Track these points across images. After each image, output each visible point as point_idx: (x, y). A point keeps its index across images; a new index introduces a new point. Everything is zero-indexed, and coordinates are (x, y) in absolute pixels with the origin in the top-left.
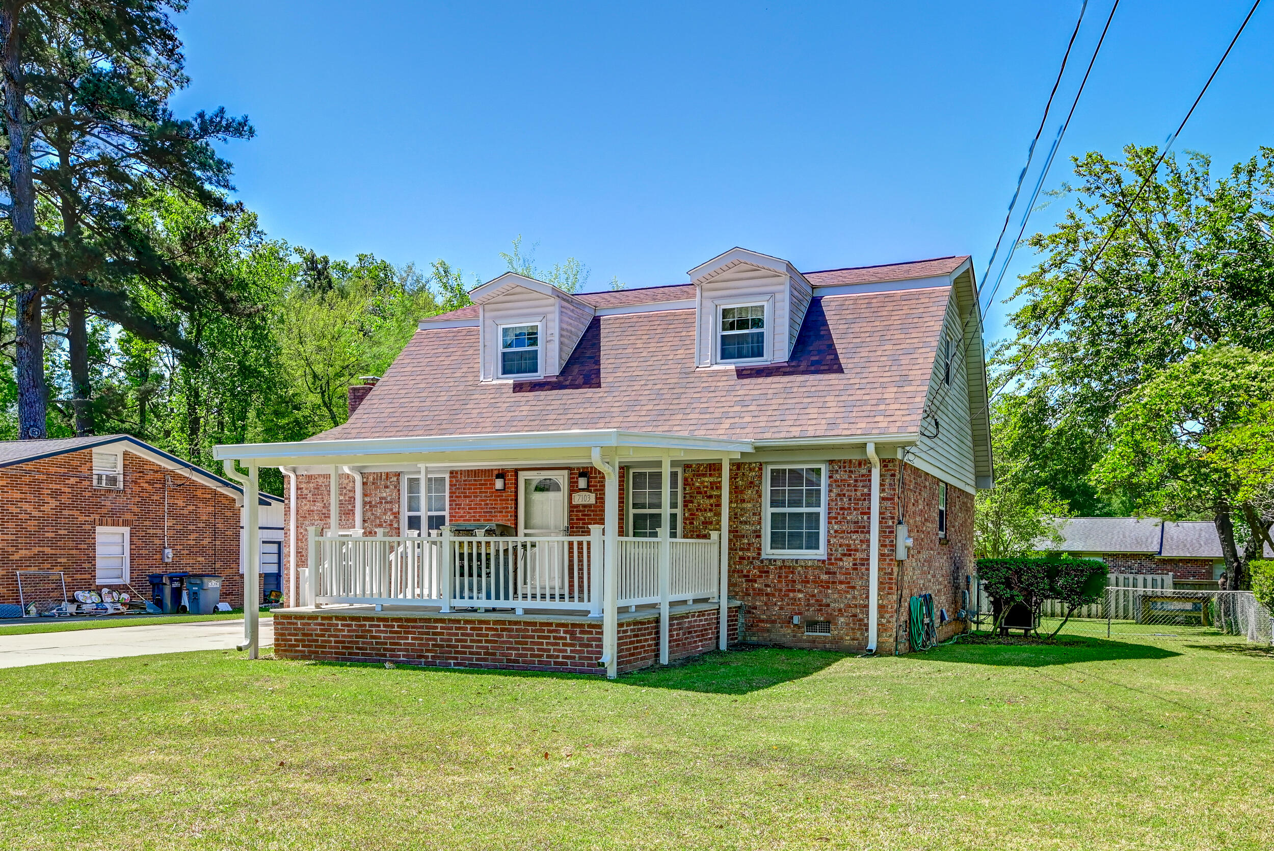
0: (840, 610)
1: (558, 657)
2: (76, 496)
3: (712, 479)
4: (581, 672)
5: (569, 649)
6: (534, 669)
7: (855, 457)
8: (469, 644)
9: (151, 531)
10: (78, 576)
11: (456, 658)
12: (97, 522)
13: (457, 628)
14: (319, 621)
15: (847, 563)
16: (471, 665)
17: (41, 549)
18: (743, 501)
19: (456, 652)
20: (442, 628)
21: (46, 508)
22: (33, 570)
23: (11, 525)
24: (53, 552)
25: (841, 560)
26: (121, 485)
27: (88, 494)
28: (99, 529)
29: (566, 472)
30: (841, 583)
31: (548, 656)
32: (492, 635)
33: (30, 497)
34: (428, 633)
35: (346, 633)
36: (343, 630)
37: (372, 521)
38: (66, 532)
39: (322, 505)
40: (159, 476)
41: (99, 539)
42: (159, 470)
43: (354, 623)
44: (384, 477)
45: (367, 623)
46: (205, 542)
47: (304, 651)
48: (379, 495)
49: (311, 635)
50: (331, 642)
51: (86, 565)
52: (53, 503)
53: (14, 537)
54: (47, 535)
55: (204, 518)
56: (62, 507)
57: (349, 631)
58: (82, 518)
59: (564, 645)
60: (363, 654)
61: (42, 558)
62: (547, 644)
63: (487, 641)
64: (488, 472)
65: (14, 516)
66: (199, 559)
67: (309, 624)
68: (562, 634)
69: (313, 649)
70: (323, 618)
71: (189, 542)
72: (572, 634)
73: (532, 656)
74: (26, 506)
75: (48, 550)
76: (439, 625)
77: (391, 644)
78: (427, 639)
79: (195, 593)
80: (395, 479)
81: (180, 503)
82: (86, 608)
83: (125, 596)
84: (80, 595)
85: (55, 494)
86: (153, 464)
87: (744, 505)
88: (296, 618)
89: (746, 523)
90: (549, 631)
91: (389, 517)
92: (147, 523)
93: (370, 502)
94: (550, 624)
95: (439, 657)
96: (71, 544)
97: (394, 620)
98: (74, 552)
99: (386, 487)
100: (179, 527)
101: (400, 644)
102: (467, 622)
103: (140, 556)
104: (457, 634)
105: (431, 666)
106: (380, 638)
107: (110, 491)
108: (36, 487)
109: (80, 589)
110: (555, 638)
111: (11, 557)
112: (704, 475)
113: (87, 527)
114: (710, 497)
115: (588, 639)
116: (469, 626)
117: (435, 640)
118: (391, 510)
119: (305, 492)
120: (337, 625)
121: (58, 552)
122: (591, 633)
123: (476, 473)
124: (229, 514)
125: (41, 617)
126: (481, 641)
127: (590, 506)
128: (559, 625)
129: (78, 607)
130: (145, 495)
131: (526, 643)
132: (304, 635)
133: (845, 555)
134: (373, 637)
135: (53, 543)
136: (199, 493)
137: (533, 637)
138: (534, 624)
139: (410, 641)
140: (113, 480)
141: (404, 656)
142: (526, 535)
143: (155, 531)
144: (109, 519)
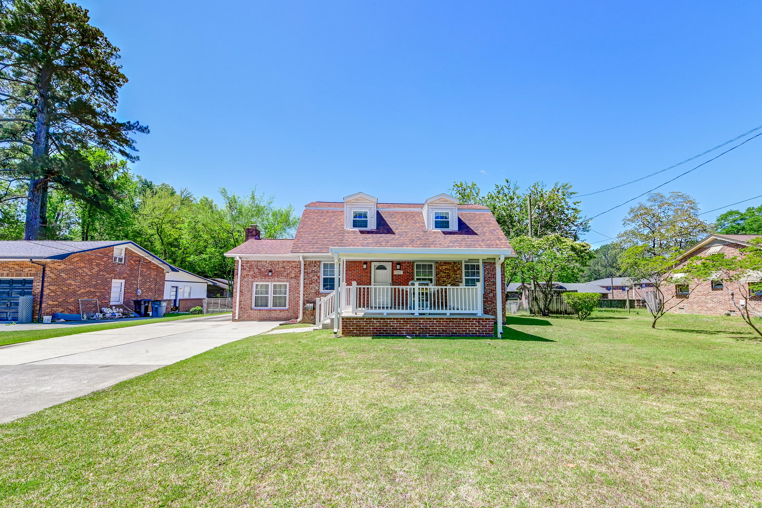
0: (490, 310)
1: (473, 331)
2: (106, 266)
3: (445, 267)
4: (482, 336)
5: (477, 328)
6: (463, 336)
7: (492, 261)
8: (435, 327)
9: (133, 282)
10: (103, 301)
11: (430, 333)
12: (113, 277)
13: (429, 322)
14: (365, 320)
15: (491, 295)
16: (436, 336)
17: (90, 289)
18: (456, 274)
19: (429, 331)
20: (423, 321)
21: (94, 271)
22: (86, 298)
23: (78, 278)
24: (94, 290)
25: (489, 294)
26: (123, 262)
27: (110, 265)
28: (113, 280)
29: (391, 263)
30: (490, 301)
31: (469, 331)
32: (445, 324)
33: (87, 266)
34: (417, 324)
35: (378, 325)
36: (377, 324)
37: (308, 279)
38: (100, 282)
39: (253, 272)
40: (138, 259)
41: (113, 285)
42: (139, 256)
43: (382, 320)
44: (313, 262)
45: (388, 320)
46: (152, 287)
47: (357, 333)
48: (311, 269)
49: (361, 326)
50: (370, 328)
51: (107, 296)
52: (97, 269)
53: (79, 284)
54: (93, 283)
55: (153, 276)
56: (100, 270)
57: (379, 324)
58: (107, 276)
59: (475, 326)
60: (386, 333)
61: (90, 293)
62: (469, 326)
63: (443, 326)
64: (360, 262)
65: (80, 274)
66: (150, 294)
67: (360, 321)
68: (475, 323)
69: (362, 332)
70: (367, 319)
71: (147, 287)
72: (479, 322)
73: (462, 331)
74: (85, 270)
75: (92, 290)
76: (422, 320)
77: (399, 328)
78: (416, 326)
79: (156, 308)
80: (319, 263)
81: (145, 270)
82: (108, 315)
83: (121, 310)
84: (105, 310)
85: (98, 265)
86: (136, 254)
87: (457, 276)
88: (353, 319)
89: (458, 282)
90: (469, 322)
91: (316, 278)
92: (132, 278)
93: (307, 272)
94: (470, 319)
95: (422, 333)
96: (102, 287)
97: (400, 319)
98: (103, 290)
99: (315, 266)
100: (144, 280)
101: (404, 329)
102: (434, 319)
103: (128, 293)
104: (430, 324)
105: (418, 336)
106: (394, 326)
107: (119, 264)
108: (90, 261)
109: (104, 307)
110: (472, 324)
111: (77, 293)
112: (443, 266)
113: (109, 280)
114: (445, 273)
115: (485, 324)
116: (435, 321)
117: (420, 326)
118: (317, 275)
119: (245, 267)
120: (374, 321)
121: (96, 290)
122: (486, 322)
123: (355, 262)
124: (161, 275)
125: (90, 320)
126: (440, 326)
127: (401, 275)
128: (473, 319)
129: (104, 315)
130: (132, 266)
131: (460, 326)
132: (357, 326)
133: (490, 292)
134: (390, 326)
135: (95, 286)
136: (152, 266)
137: (463, 324)
138: (463, 319)
139: (408, 327)
140: (120, 260)
141: (405, 333)
142: (374, 285)
143: (134, 282)
144: (118, 276)
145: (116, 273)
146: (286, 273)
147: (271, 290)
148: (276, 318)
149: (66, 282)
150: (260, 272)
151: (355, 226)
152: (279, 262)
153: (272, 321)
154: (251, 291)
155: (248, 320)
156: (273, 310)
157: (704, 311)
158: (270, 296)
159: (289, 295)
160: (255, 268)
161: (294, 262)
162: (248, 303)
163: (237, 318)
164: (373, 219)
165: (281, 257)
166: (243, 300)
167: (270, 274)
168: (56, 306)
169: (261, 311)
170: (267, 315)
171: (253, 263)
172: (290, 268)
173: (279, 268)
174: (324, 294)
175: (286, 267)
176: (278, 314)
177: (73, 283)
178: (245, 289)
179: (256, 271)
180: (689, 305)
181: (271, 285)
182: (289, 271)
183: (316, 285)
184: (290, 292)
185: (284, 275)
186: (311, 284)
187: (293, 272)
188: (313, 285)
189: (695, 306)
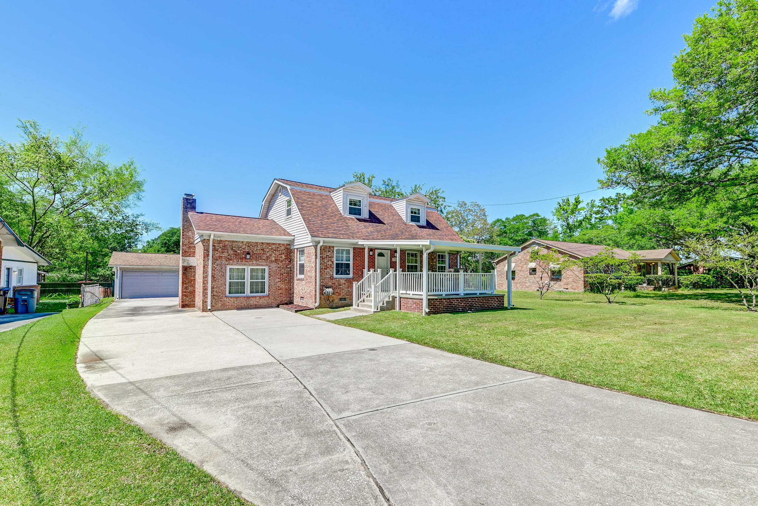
14: (438, 300)
19: (474, 307)
29: (389, 251)
31: (493, 306)
36: (445, 303)
37: (323, 264)
39: (227, 254)
43: (448, 300)
44: (328, 247)
45: (452, 300)
47: (433, 311)
48: (326, 254)
49: (436, 305)
50: (441, 307)
60: (450, 310)
67: (435, 302)
69: (436, 310)
73: (490, 306)
77: (458, 306)
80: (332, 249)
91: (330, 263)
93: (322, 257)
99: (329, 251)
104: (474, 301)
105: (468, 311)
115: (501, 300)
118: (331, 260)
119: (217, 248)
123: (363, 249)
126: (479, 303)
131: (489, 302)
134: (453, 304)
139: (463, 304)
141: (462, 309)
146: (265, 256)
147: (248, 275)
148: (256, 305)
150: (236, 254)
151: (351, 213)
152: (257, 243)
153: (251, 309)
154: (224, 275)
155: (222, 310)
156: (252, 297)
157: (524, 289)
158: (248, 281)
159: (269, 280)
160: (230, 249)
161: (274, 244)
162: (221, 290)
163: (209, 308)
164: (366, 208)
165: (260, 239)
166: (215, 286)
167: (248, 257)
169: (238, 299)
170: (245, 303)
171: (227, 243)
172: (270, 251)
173: (257, 250)
174: (338, 279)
175: (265, 250)
176: (257, 301)
178: (218, 274)
179: (231, 252)
180: (515, 285)
181: (248, 269)
182: (268, 254)
183: (331, 270)
184: (269, 277)
185: (264, 258)
186: (326, 269)
187: (273, 255)
188: (328, 270)
189: (518, 285)
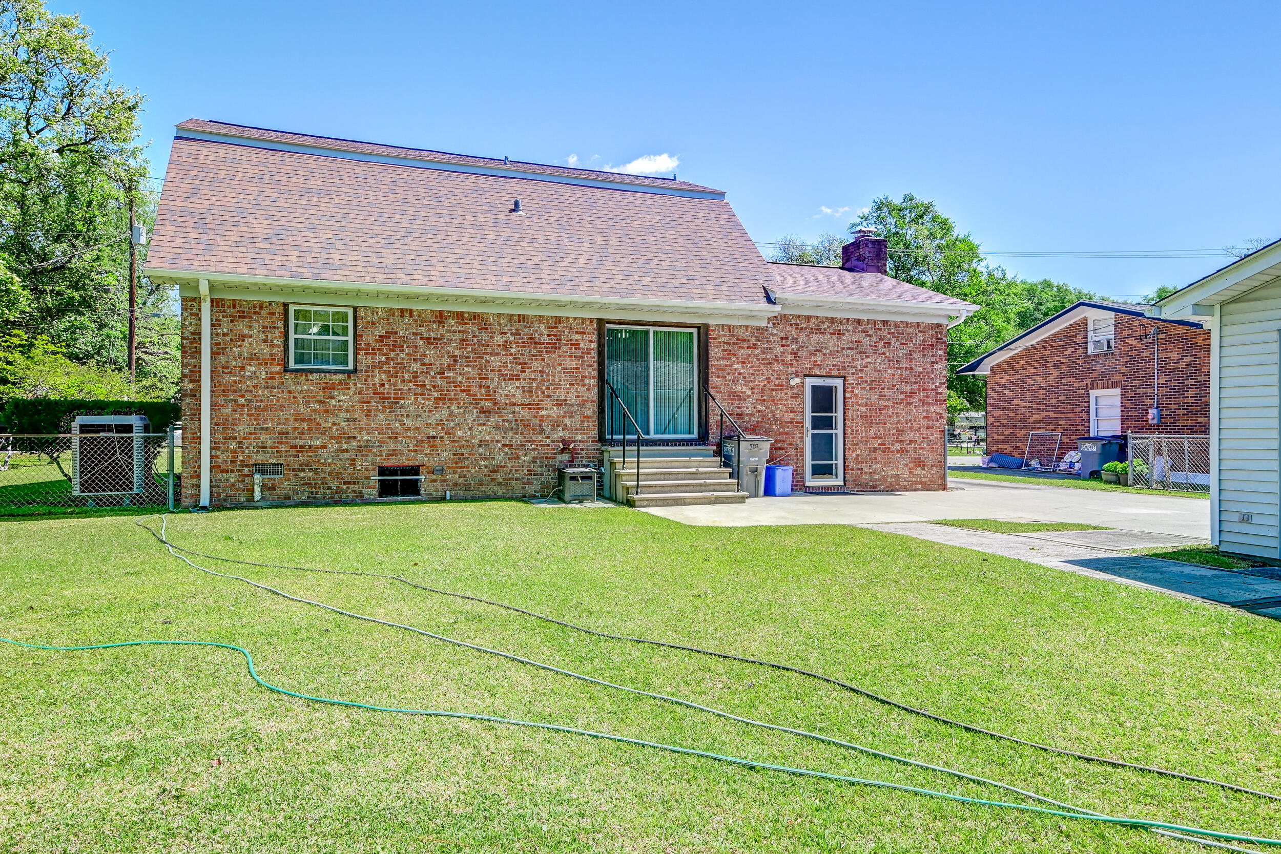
2: (1073, 363)
9: (1141, 391)
10: (1074, 437)
12: (1089, 386)
17: (1047, 413)
21: (1051, 378)
22: (1041, 432)
23: (1028, 395)
24: (1055, 415)
26: (1113, 347)
27: (1081, 361)
28: (1093, 393)
33: (1040, 370)
38: (1064, 398)
40: (1149, 330)
42: (1150, 324)
52: (1056, 373)
53: (1030, 405)
54: (1051, 401)
56: (1061, 376)
58: (1077, 384)
61: (1047, 421)
71: (1186, 400)
74: (1037, 379)
75: (1052, 414)
81: (1174, 355)
85: (1057, 365)
92: (1137, 383)
96: (1069, 408)
98: (1070, 415)
100: (1172, 384)
103: (1129, 418)
108: (1044, 363)
111: (1029, 421)
113: (1081, 392)
121: (1059, 415)
130: (1134, 353)
135: (1055, 408)
143: (1145, 391)
144: (1099, 383)
145: (1095, 375)
149: (1013, 403)
168: (1003, 442)
177: (1021, 404)
